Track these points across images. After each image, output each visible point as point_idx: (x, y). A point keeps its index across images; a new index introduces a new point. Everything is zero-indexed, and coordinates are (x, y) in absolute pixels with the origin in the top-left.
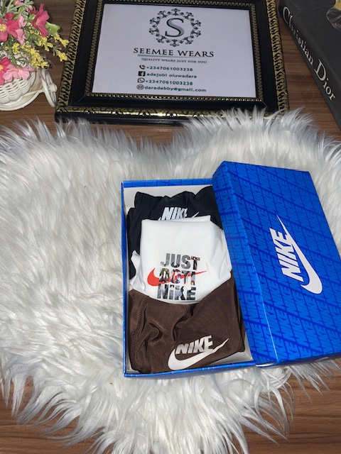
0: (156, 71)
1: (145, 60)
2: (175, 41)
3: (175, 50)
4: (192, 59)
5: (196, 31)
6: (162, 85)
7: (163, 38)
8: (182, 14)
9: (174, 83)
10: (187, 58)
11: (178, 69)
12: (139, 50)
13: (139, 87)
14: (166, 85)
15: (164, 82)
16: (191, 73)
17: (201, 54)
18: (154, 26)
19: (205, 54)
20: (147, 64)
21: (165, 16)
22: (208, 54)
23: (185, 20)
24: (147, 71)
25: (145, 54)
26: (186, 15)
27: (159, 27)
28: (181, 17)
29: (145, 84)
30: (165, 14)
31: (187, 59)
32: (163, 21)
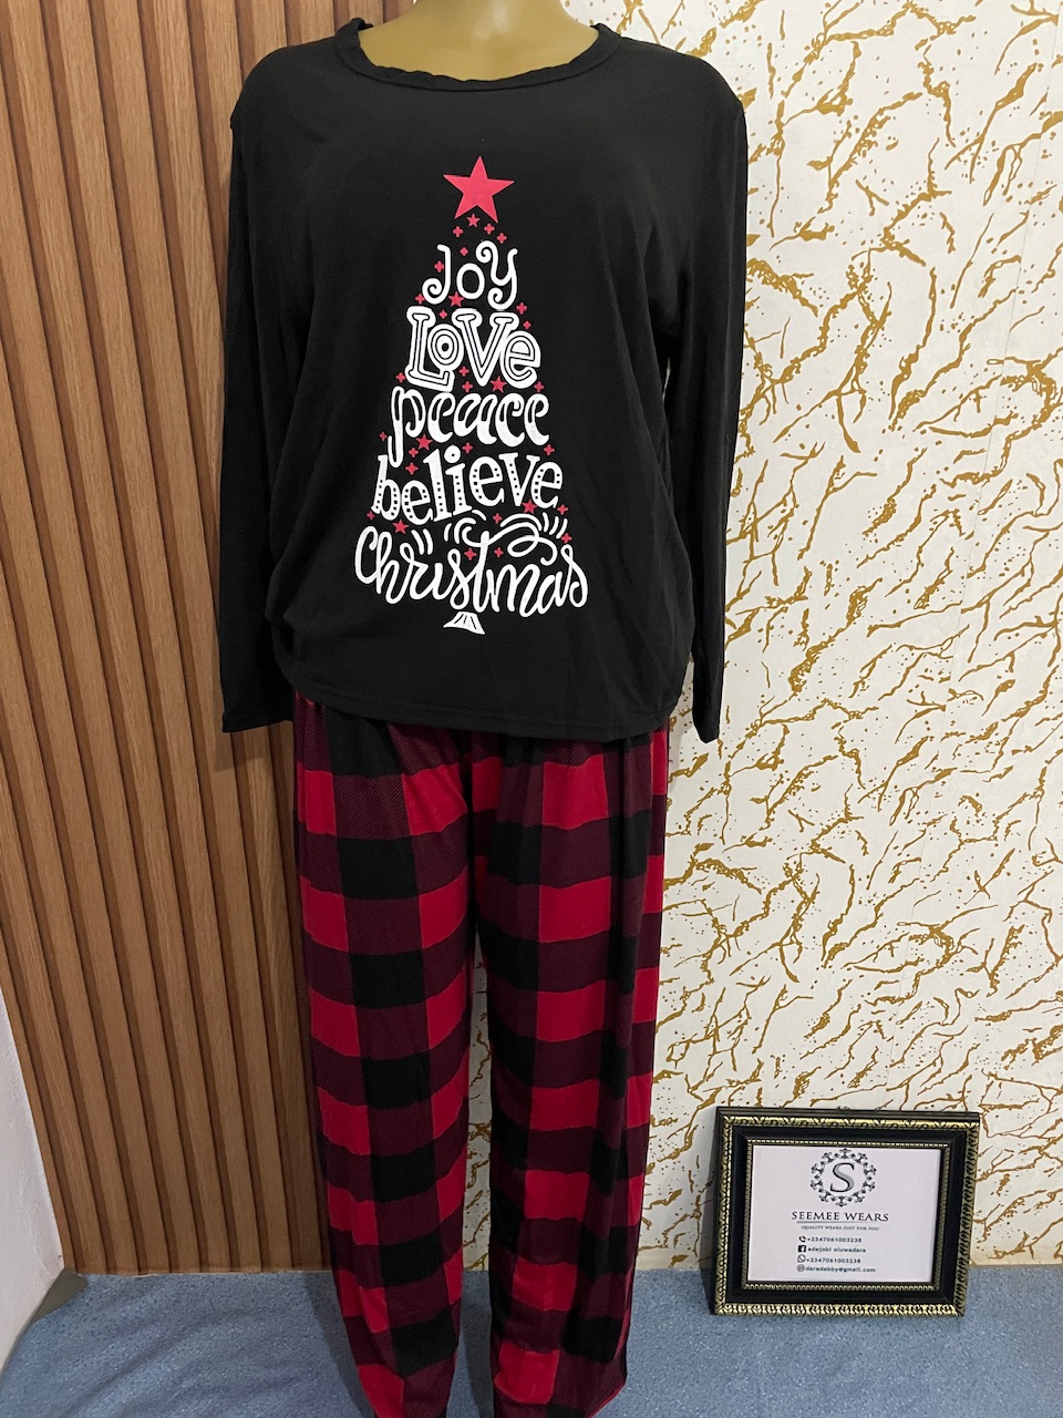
0: (817, 1245)
1: (806, 1228)
2: (841, 1198)
3: (841, 1211)
4: (862, 1225)
5: (869, 1183)
6: (825, 1265)
7: (828, 1194)
8: (853, 1155)
9: (840, 1261)
10: (856, 1223)
11: (844, 1240)
12: (798, 1215)
13: (800, 1269)
14: (830, 1265)
15: (827, 1260)
16: (859, 1246)
17: (873, 1218)
18: (816, 1177)
19: (878, 1217)
20: (808, 1234)
21: (830, 1160)
22: (882, 1218)
23: (856, 1165)
24: (809, 1244)
25: (806, 1219)
26: (858, 1158)
27: (822, 1178)
28: (851, 1161)
29: (806, 1264)
30: (831, 1157)
31: (856, 1225)
32: (829, 1167)
